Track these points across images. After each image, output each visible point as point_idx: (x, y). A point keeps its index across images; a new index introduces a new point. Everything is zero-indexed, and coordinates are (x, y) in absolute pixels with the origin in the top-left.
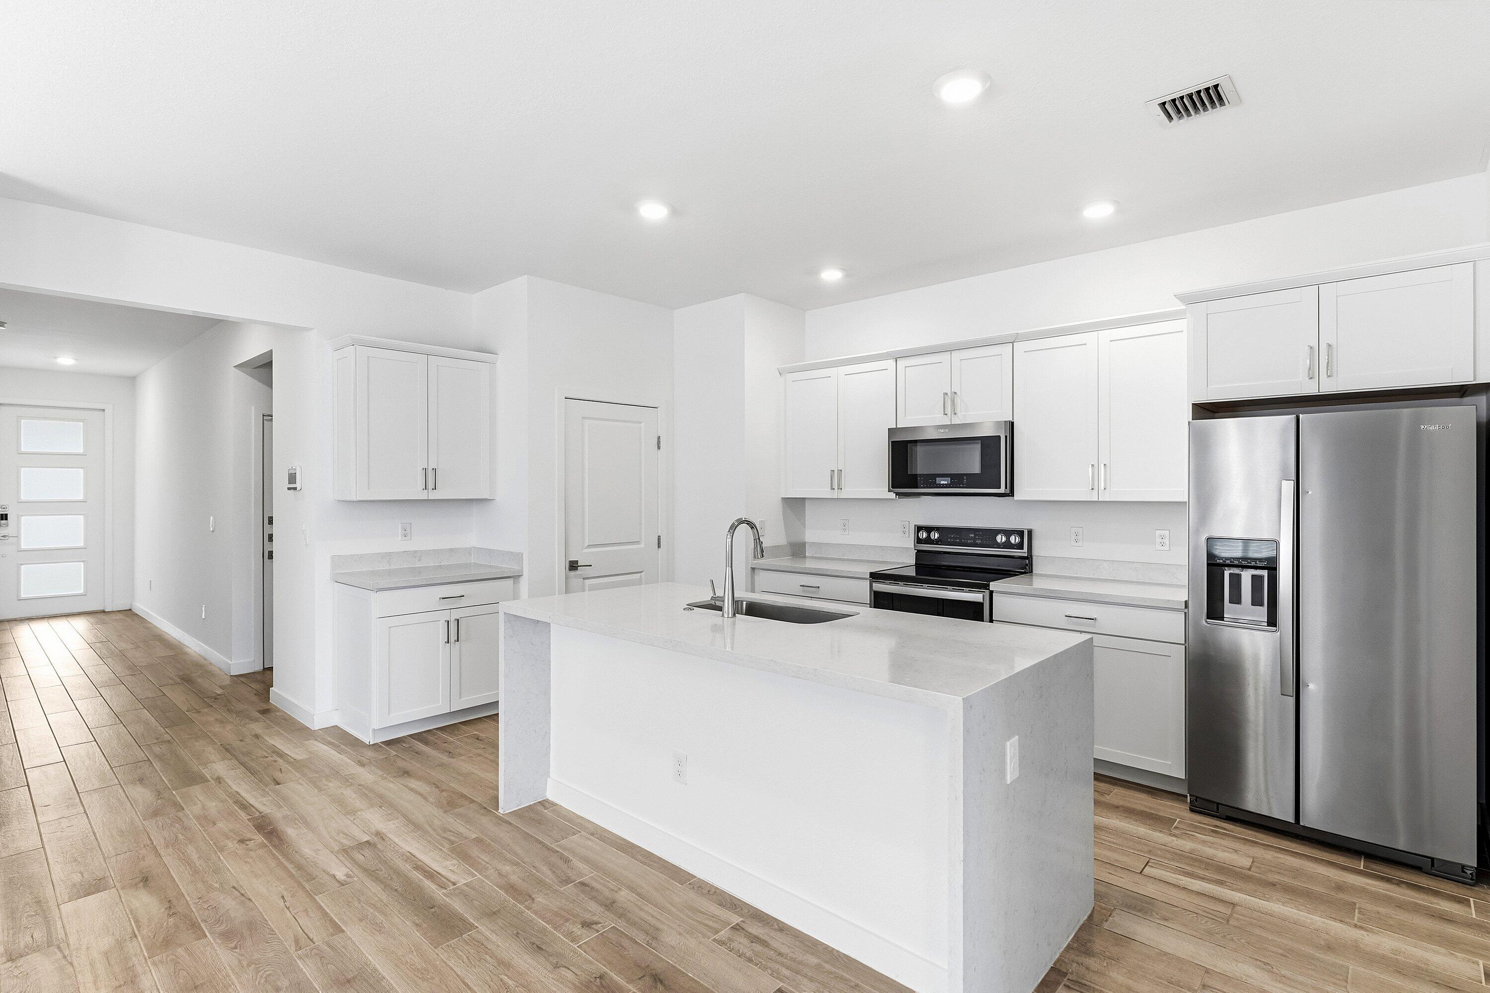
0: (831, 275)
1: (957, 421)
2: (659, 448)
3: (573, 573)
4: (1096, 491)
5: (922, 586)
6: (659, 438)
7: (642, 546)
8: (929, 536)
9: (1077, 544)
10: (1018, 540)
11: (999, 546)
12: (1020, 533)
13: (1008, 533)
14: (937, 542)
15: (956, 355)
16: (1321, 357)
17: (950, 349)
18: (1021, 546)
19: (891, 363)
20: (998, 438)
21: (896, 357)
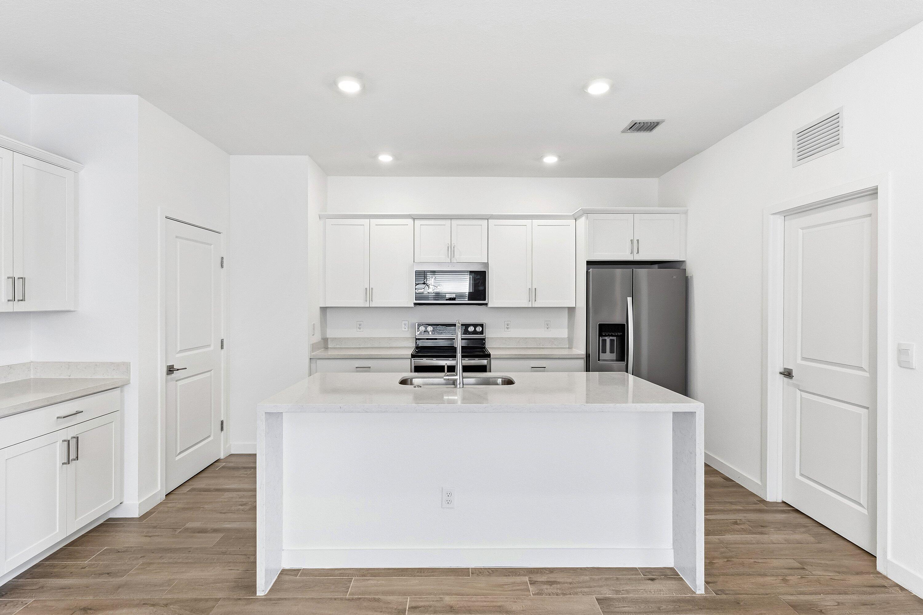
0: (385, 158)
1: (454, 260)
2: (222, 266)
3: (170, 377)
4: (531, 302)
5: (449, 359)
6: (222, 258)
7: (212, 348)
8: (426, 328)
9: (508, 330)
10: (481, 329)
12: (482, 325)
13: (475, 326)
15: (454, 222)
16: (635, 244)
17: (451, 218)
18: (482, 333)
19: (410, 221)
20: (484, 272)
21: (414, 218)
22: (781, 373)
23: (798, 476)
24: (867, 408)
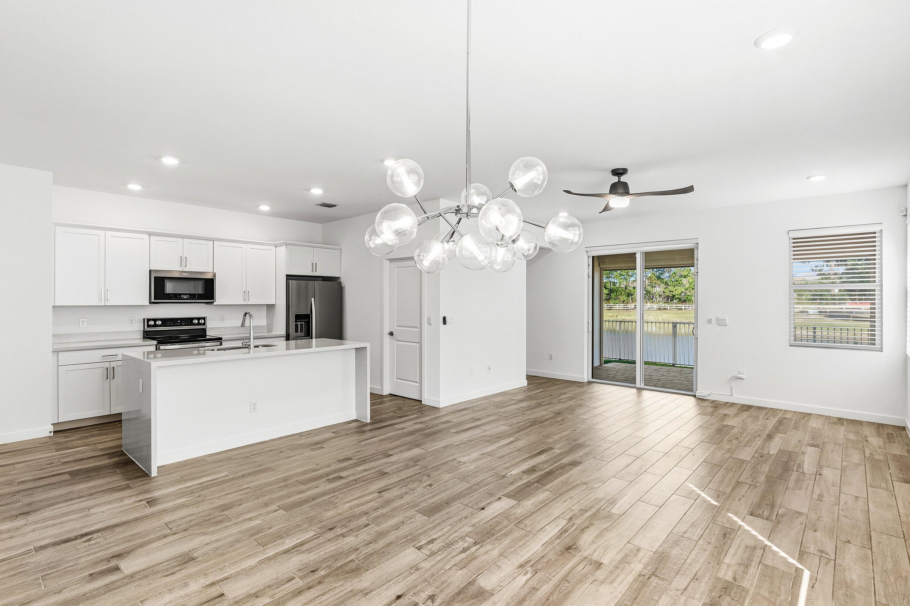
1: (186, 269)
4: (244, 300)
8: (155, 323)
9: (223, 322)
10: (203, 321)
11: (194, 324)
12: (204, 319)
13: (199, 319)
14: (160, 326)
15: (185, 240)
16: (314, 266)
17: (183, 237)
18: (204, 324)
19: (147, 237)
20: (213, 279)
21: (150, 234)
22: (389, 334)
23: (395, 380)
24: (419, 343)
